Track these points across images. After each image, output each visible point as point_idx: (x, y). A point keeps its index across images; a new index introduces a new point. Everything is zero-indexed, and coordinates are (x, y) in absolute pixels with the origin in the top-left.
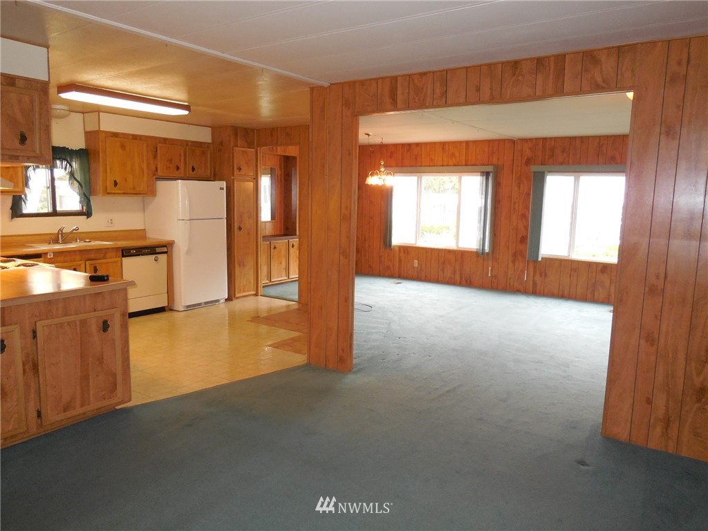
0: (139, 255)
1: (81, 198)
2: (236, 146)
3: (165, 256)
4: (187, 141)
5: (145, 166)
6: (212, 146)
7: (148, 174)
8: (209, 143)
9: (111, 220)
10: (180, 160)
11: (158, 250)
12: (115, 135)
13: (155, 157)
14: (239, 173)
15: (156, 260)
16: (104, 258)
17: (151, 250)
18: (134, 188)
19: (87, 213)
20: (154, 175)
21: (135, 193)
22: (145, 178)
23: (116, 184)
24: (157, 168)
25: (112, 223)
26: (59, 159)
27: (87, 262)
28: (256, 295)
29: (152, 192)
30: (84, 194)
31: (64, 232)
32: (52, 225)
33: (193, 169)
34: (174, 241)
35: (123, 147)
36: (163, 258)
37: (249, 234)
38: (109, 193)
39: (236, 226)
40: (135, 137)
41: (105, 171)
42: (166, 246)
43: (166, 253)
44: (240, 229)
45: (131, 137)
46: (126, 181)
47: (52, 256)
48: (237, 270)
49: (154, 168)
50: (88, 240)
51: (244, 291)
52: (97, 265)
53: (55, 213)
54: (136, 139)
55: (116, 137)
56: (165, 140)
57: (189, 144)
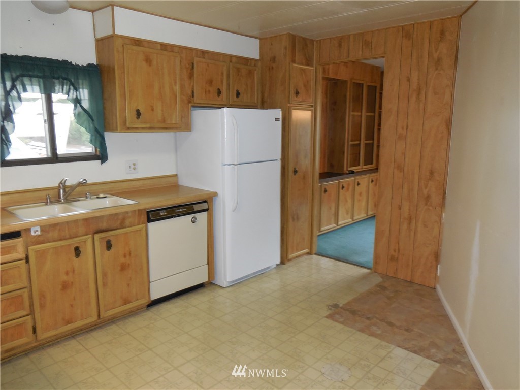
0: (171, 217)
1: (92, 136)
2: (294, 61)
3: (204, 215)
4: (231, 56)
5: (177, 88)
6: (259, 64)
7: (182, 100)
8: (256, 60)
9: (134, 164)
10: (222, 82)
11: (196, 208)
12: (137, 42)
13: (191, 76)
14: (296, 99)
15: (193, 222)
16: (122, 226)
17: (187, 209)
18: (164, 121)
19: (101, 156)
20: (190, 102)
21: (165, 127)
22: (178, 106)
23: (138, 114)
24: (193, 92)
25: (135, 169)
26: (58, 78)
27: (97, 236)
28: (309, 254)
29: (186, 126)
30: (96, 130)
31: (67, 184)
32: (50, 176)
33: (238, 94)
34: (216, 193)
35: (148, 61)
36: (202, 217)
37: (304, 178)
38: (128, 128)
39: (291, 169)
40: (165, 47)
41: (123, 96)
42: (205, 202)
43: (206, 210)
44: (295, 172)
45: (159, 47)
46: (153, 110)
47: (39, 233)
48: (291, 225)
49: (190, 93)
50: (101, 196)
51: (297, 250)
52: (111, 238)
53: (55, 158)
54: (166, 50)
55: (139, 45)
56: (204, 53)
57: (234, 60)
